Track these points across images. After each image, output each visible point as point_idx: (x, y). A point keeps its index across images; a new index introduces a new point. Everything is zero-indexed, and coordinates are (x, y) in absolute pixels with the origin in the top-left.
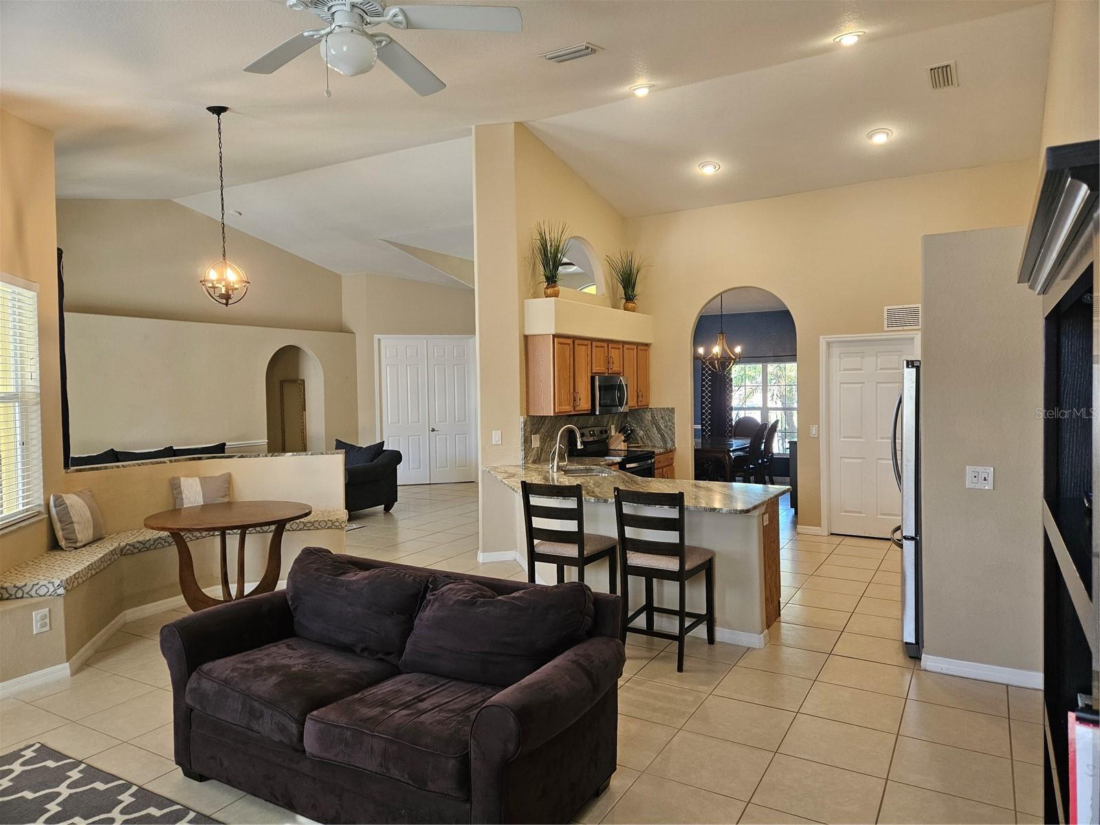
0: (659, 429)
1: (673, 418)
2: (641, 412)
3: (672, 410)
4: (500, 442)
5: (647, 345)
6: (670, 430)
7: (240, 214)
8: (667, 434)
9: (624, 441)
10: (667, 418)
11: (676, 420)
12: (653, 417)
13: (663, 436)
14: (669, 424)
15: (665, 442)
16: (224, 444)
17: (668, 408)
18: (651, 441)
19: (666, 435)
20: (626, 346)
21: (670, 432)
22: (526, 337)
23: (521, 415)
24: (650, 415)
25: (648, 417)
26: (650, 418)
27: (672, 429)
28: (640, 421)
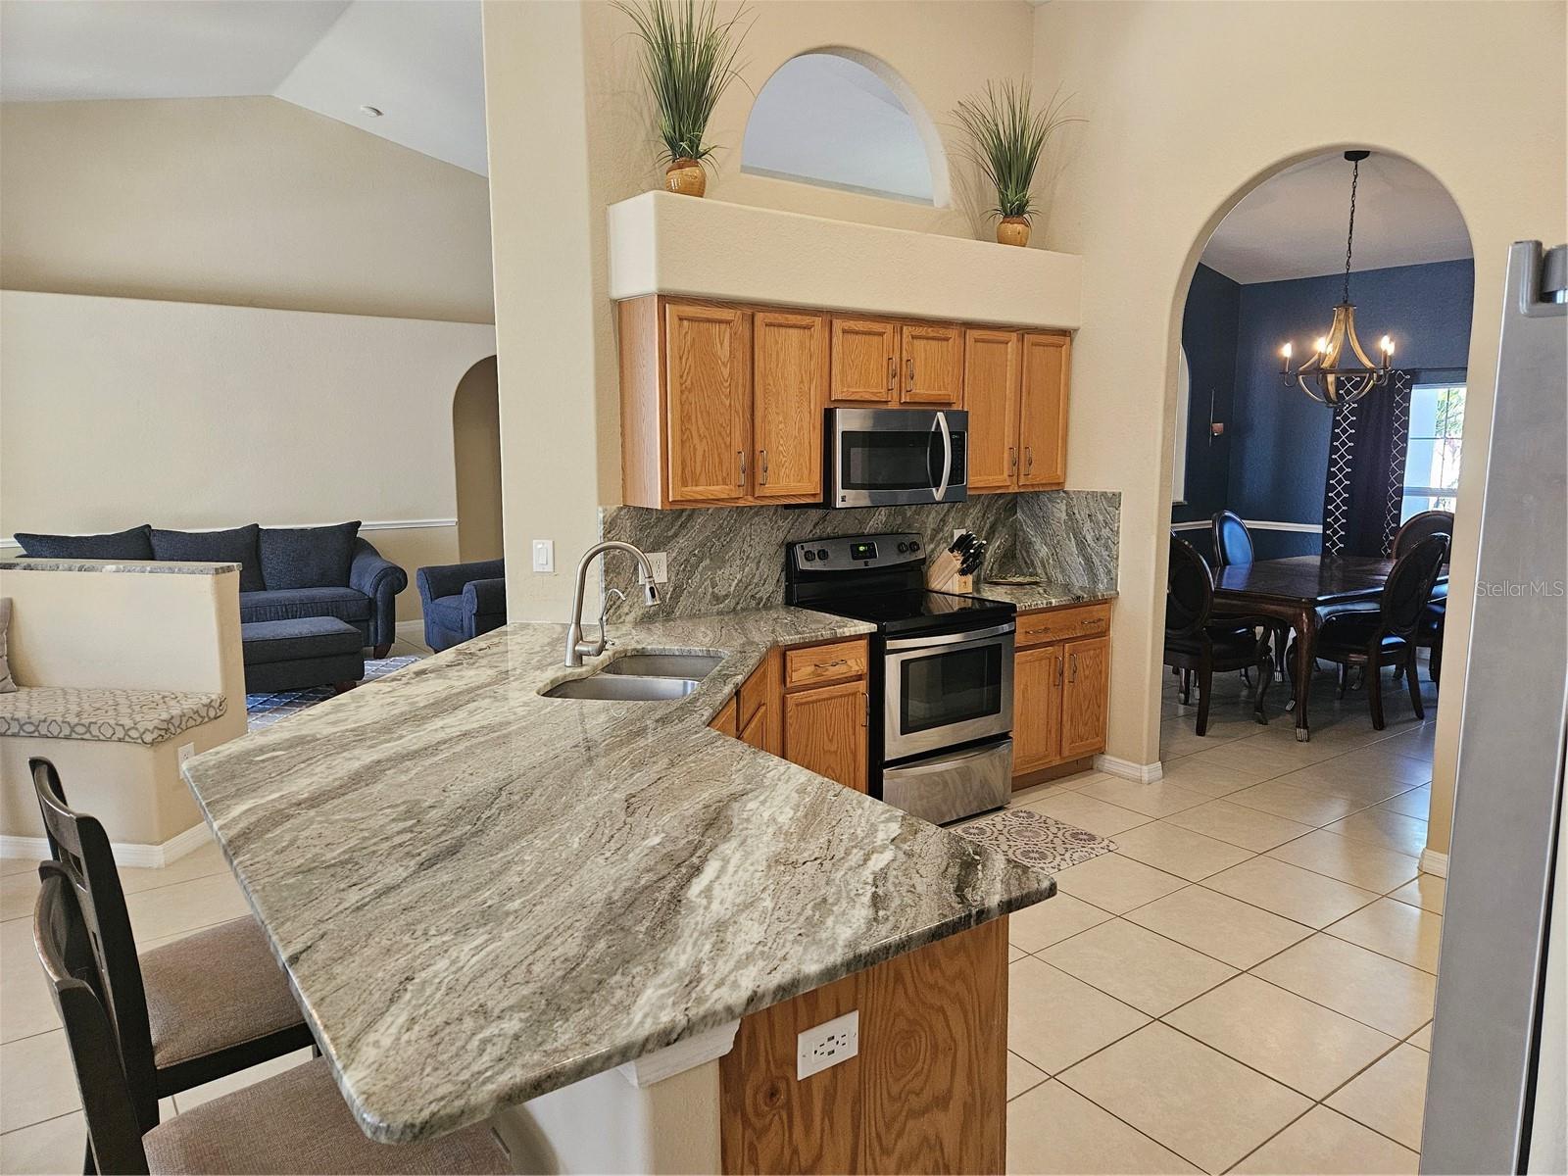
0: (1081, 544)
1: (1116, 519)
2: (1044, 498)
3: (1114, 500)
4: (549, 568)
5: (1066, 333)
6: (1107, 548)
7: (378, 113)
8: (1099, 555)
9: (963, 572)
10: (1101, 518)
11: (1124, 526)
12: (1071, 515)
13: (1088, 561)
14: (1105, 532)
15: (1094, 578)
16: (358, 524)
17: (1104, 494)
18: (1063, 571)
19: (1095, 560)
20: (972, 334)
21: (1105, 553)
22: (619, 305)
23: (600, 504)
24: (1064, 508)
25: (1060, 511)
26: (1064, 516)
27: (1110, 544)
28: (1042, 522)
